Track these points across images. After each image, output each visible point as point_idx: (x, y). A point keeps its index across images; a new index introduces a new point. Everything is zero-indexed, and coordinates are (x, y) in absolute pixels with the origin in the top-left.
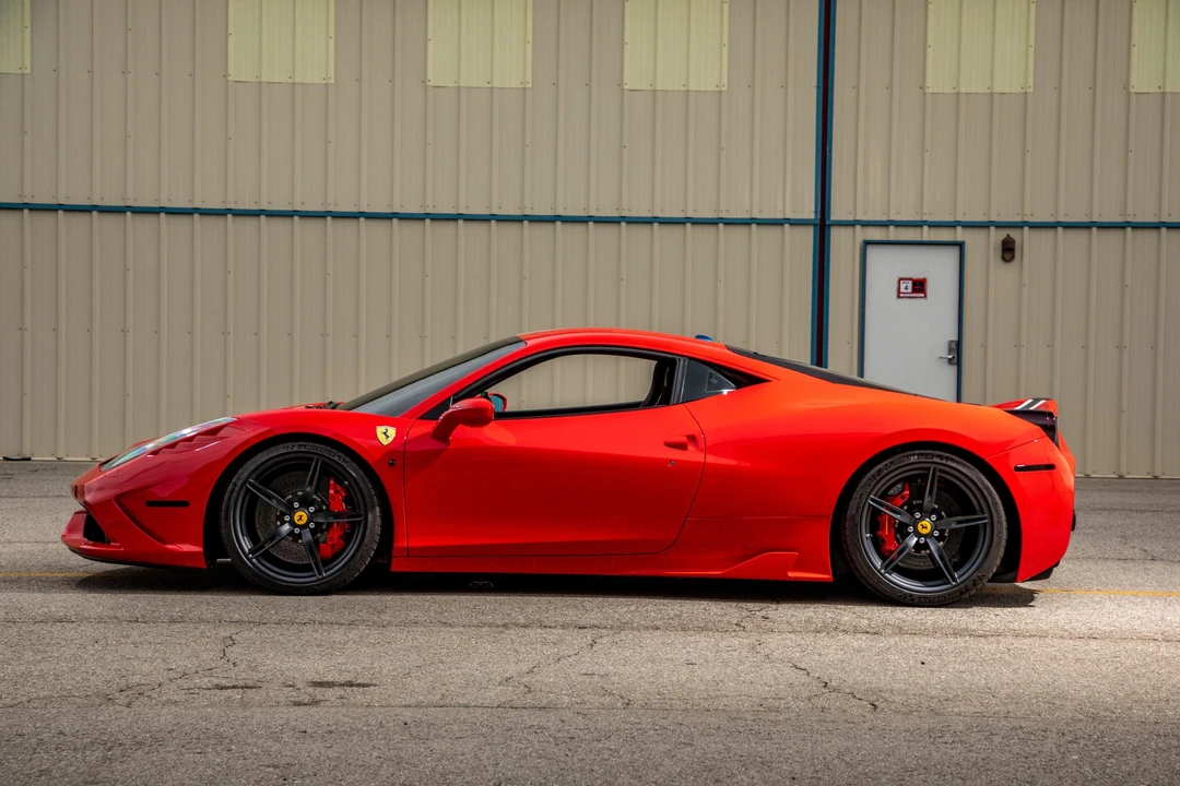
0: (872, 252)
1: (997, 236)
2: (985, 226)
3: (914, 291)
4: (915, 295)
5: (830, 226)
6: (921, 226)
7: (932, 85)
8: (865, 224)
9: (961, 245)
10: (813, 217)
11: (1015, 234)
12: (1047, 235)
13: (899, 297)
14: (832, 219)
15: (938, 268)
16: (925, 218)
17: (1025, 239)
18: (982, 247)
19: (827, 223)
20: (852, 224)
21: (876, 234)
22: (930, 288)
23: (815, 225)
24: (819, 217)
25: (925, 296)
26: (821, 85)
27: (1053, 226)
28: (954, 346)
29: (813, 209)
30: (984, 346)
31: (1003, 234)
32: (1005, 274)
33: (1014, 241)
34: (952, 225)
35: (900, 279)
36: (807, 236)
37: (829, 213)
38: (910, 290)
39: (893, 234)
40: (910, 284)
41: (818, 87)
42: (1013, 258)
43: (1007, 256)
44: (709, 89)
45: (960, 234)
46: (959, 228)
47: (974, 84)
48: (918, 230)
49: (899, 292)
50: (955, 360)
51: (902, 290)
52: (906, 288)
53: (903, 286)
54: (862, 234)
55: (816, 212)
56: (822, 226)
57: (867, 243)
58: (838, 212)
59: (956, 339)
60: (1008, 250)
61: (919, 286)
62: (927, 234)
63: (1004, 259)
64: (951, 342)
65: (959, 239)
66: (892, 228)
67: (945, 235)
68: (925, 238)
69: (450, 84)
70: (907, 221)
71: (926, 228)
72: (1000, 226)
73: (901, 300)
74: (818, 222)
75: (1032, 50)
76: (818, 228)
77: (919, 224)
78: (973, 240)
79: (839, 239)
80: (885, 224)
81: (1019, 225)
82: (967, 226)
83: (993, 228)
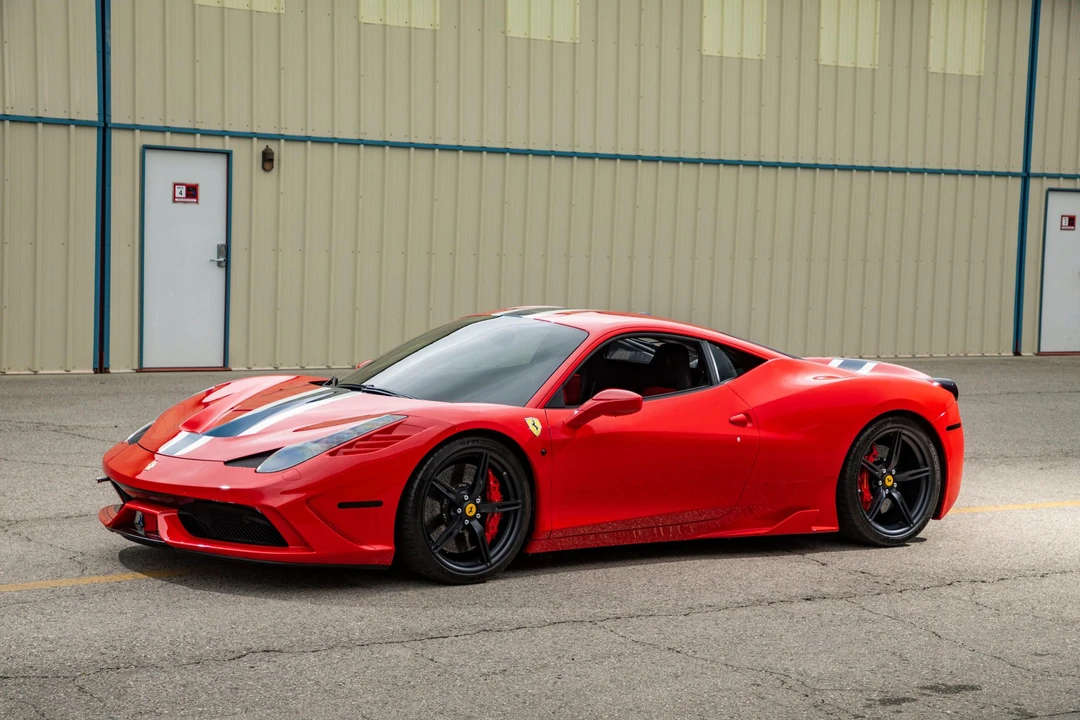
0: (150, 156)
1: (259, 147)
2: (249, 136)
3: (188, 196)
4: (189, 200)
5: (110, 128)
6: (195, 134)
8: (144, 129)
9: (228, 154)
10: (95, 118)
11: (273, 146)
12: (298, 147)
13: (175, 201)
14: (112, 121)
15: (208, 174)
16: (198, 126)
17: (285, 152)
18: (246, 155)
19: (109, 126)
20: (131, 128)
21: (154, 139)
22: (201, 193)
23: (98, 128)
24: (101, 119)
25: (197, 202)
27: (303, 140)
28: (223, 250)
29: (96, 111)
30: (249, 250)
31: (263, 145)
32: (265, 181)
33: (272, 153)
34: (221, 134)
35: (175, 185)
36: (92, 140)
37: (110, 116)
38: (184, 195)
39: (170, 140)
40: (184, 189)
42: (272, 167)
43: (267, 165)
45: (228, 144)
46: (227, 138)
48: (192, 138)
49: (175, 197)
50: (224, 264)
51: (177, 195)
52: (181, 193)
53: (178, 191)
54: (141, 138)
55: (99, 114)
56: (104, 129)
57: (146, 148)
58: (117, 115)
59: (224, 242)
60: (268, 159)
61: (192, 192)
62: (200, 142)
63: (264, 168)
64: (220, 246)
65: (227, 148)
66: (168, 134)
67: (214, 143)
68: (198, 146)
70: (183, 128)
71: (198, 136)
72: (262, 137)
73: (175, 204)
74: (100, 124)
76: (100, 130)
77: (192, 132)
78: (238, 148)
79: (119, 142)
80: (162, 130)
81: (277, 138)
82: (234, 135)
83: (255, 139)
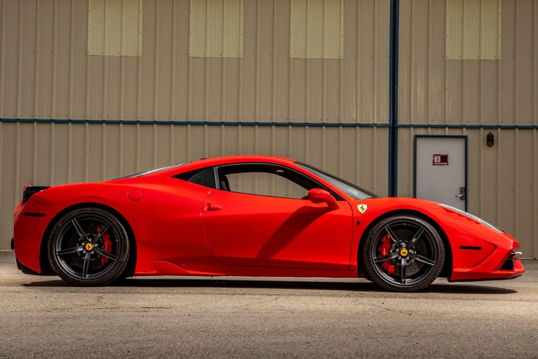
0: (421, 143)
1: (484, 133)
2: (477, 128)
3: (442, 161)
4: (443, 163)
5: (397, 127)
6: (445, 128)
7: (449, 56)
8: (416, 127)
9: (465, 138)
10: (388, 123)
11: (493, 132)
12: (509, 133)
13: (434, 164)
14: (398, 124)
15: (454, 150)
16: (447, 124)
17: (499, 135)
18: (476, 138)
19: (396, 126)
20: (408, 127)
21: (421, 132)
22: (450, 159)
23: (390, 127)
24: (392, 123)
25: (447, 164)
26: (392, 56)
27: (513, 128)
28: (463, 190)
29: (388, 119)
30: (479, 190)
31: (487, 132)
32: (488, 154)
33: (493, 136)
34: (461, 127)
35: (434, 155)
36: (385, 134)
37: (397, 121)
38: (439, 161)
39: (430, 132)
40: (439, 158)
41: (390, 57)
42: (493, 144)
43: (490, 143)
44: (334, 58)
45: (465, 132)
46: (464, 129)
47: (470, 54)
48: (443, 130)
49: (434, 162)
50: (464, 198)
51: (436, 161)
52: (438, 160)
53: (436, 159)
54: (413, 132)
55: (390, 120)
56: (393, 128)
57: (417, 137)
58: (402, 120)
59: (464, 186)
60: (490, 140)
61: (444, 159)
62: (447, 132)
63: (488, 144)
64: (461, 188)
65: (465, 134)
66: (429, 129)
67: (457, 132)
68: (447, 134)
69: (201, 55)
70: (437, 125)
71: (447, 129)
72: (485, 128)
73: (435, 166)
74: (391, 126)
75: (500, 39)
76: (391, 129)
77: (444, 127)
78: (472, 135)
79: (402, 134)
80: (426, 127)
81: (496, 128)
82: (469, 127)
83: (482, 129)
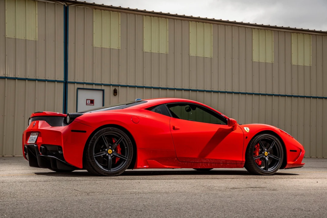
0: (80, 91)
1: (112, 88)
2: (109, 85)
3: (91, 103)
5: (68, 83)
7: (95, 45)
8: (78, 83)
9: (103, 91)
10: (63, 80)
11: (117, 88)
12: (124, 89)
13: (87, 105)
14: (68, 81)
15: (97, 97)
16: (94, 82)
17: (120, 90)
18: (108, 91)
20: (74, 83)
21: (81, 86)
22: (95, 102)
23: (64, 83)
24: (65, 80)
25: (94, 105)
27: (126, 86)
29: (63, 78)
31: (114, 88)
32: (114, 99)
33: (116, 90)
34: (101, 85)
35: (87, 100)
36: (62, 86)
37: (68, 79)
38: (90, 103)
39: (85, 86)
41: (64, 42)
42: (117, 94)
43: (115, 94)
44: (32, 40)
45: (103, 87)
47: (106, 45)
48: (92, 86)
49: (87, 103)
51: (88, 103)
52: (89, 102)
53: (88, 101)
54: (77, 86)
56: (66, 83)
57: (78, 89)
58: (70, 79)
60: (115, 92)
61: (92, 102)
62: (94, 87)
65: (103, 89)
66: (85, 85)
67: (99, 88)
68: (94, 88)
70: (89, 83)
71: (94, 85)
72: (113, 85)
75: (120, 38)
77: (92, 84)
78: (106, 89)
79: (70, 87)
80: (83, 83)
81: (118, 86)
82: (105, 85)
83: (111, 86)
